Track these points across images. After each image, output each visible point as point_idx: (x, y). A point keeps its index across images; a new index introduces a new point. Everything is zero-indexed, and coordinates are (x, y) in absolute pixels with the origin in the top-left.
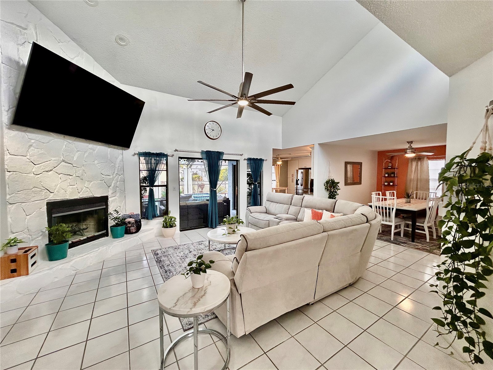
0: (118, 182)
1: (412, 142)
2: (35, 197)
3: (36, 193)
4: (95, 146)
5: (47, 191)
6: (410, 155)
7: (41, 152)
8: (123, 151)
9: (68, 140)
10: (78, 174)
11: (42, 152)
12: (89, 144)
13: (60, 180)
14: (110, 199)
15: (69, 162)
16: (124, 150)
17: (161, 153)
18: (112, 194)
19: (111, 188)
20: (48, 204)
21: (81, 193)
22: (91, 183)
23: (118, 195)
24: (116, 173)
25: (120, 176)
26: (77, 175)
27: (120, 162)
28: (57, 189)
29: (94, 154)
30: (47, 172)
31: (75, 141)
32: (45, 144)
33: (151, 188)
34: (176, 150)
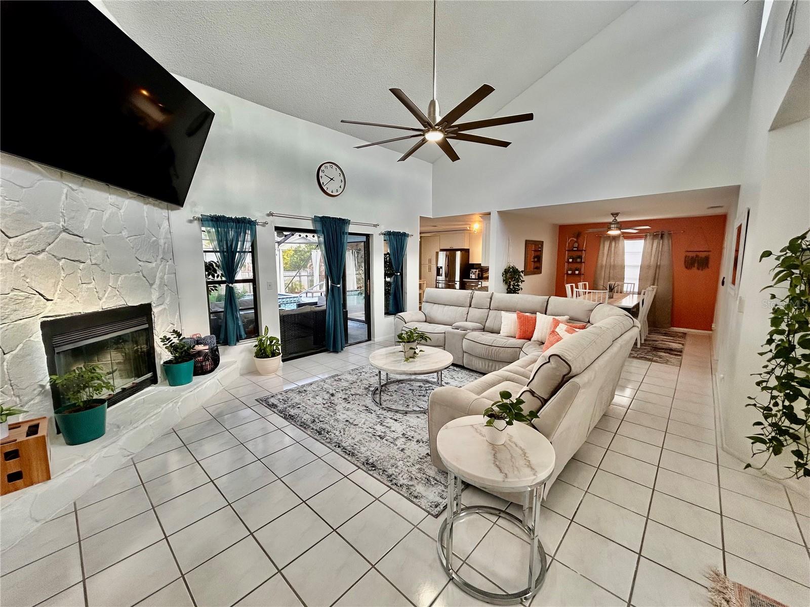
0: (165, 274)
1: (617, 214)
2: (18, 312)
3: (18, 301)
4: (120, 199)
5: (40, 296)
6: (614, 232)
7: (18, 208)
8: (170, 211)
9: (70, 182)
10: (95, 259)
11: (21, 208)
12: (110, 194)
13: (62, 272)
14: (155, 310)
15: (76, 233)
16: (172, 210)
17: (245, 218)
18: (158, 298)
19: (154, 286)
20: (44, 325)
21: (104, 300)
22: (120, 278)
23: (167, 301)
24: (160, 257)
25: (168, 263)
26: (94, 262)
27: (166, 233)
28: (58, 292)
29: (120, 216)
30: (36, 254)
31: (82, 186)
32: (24, 190)
33: (230, 285)
34: (271, 214)
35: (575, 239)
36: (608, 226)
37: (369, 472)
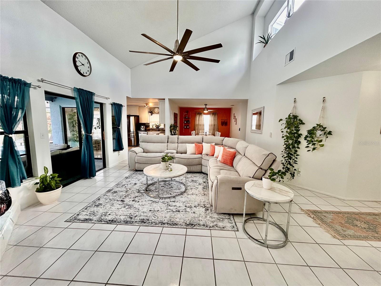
35: (187, 114)
36: (204, 109)
37: (193, 228)
